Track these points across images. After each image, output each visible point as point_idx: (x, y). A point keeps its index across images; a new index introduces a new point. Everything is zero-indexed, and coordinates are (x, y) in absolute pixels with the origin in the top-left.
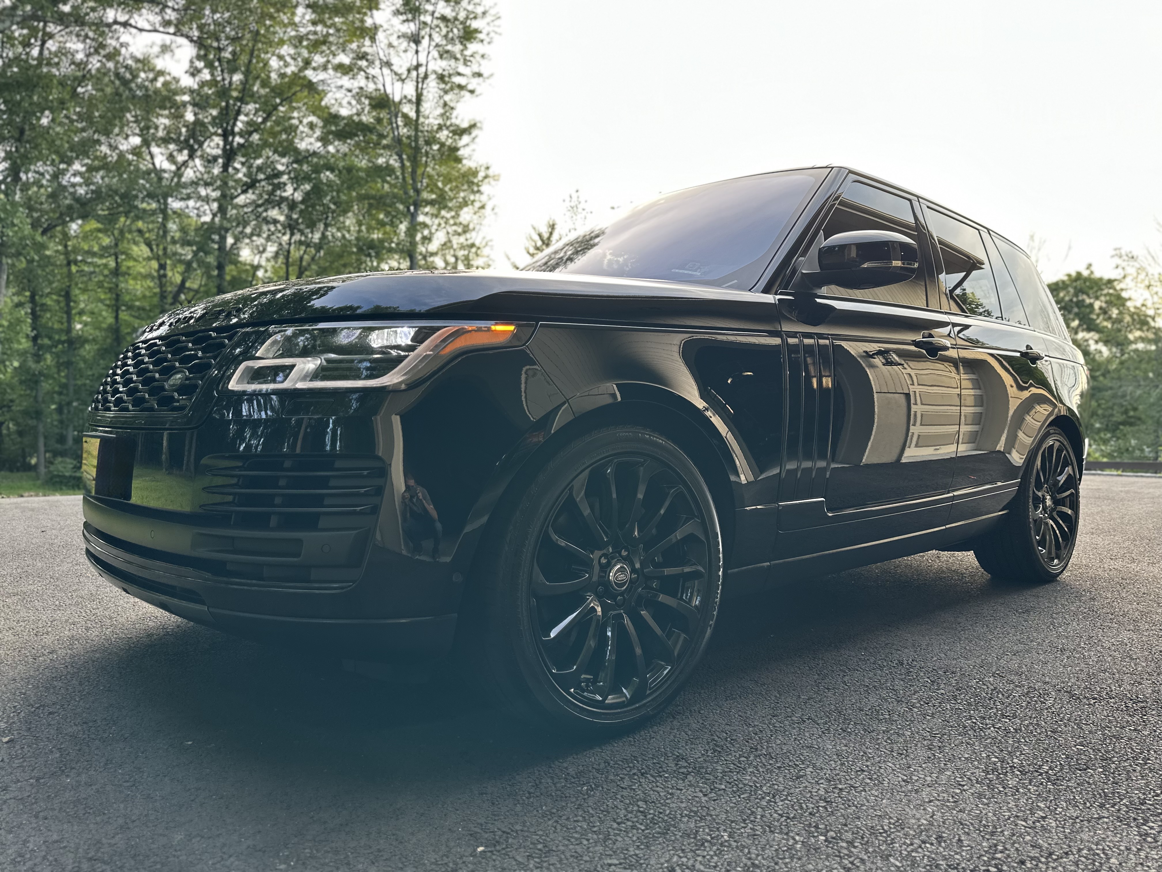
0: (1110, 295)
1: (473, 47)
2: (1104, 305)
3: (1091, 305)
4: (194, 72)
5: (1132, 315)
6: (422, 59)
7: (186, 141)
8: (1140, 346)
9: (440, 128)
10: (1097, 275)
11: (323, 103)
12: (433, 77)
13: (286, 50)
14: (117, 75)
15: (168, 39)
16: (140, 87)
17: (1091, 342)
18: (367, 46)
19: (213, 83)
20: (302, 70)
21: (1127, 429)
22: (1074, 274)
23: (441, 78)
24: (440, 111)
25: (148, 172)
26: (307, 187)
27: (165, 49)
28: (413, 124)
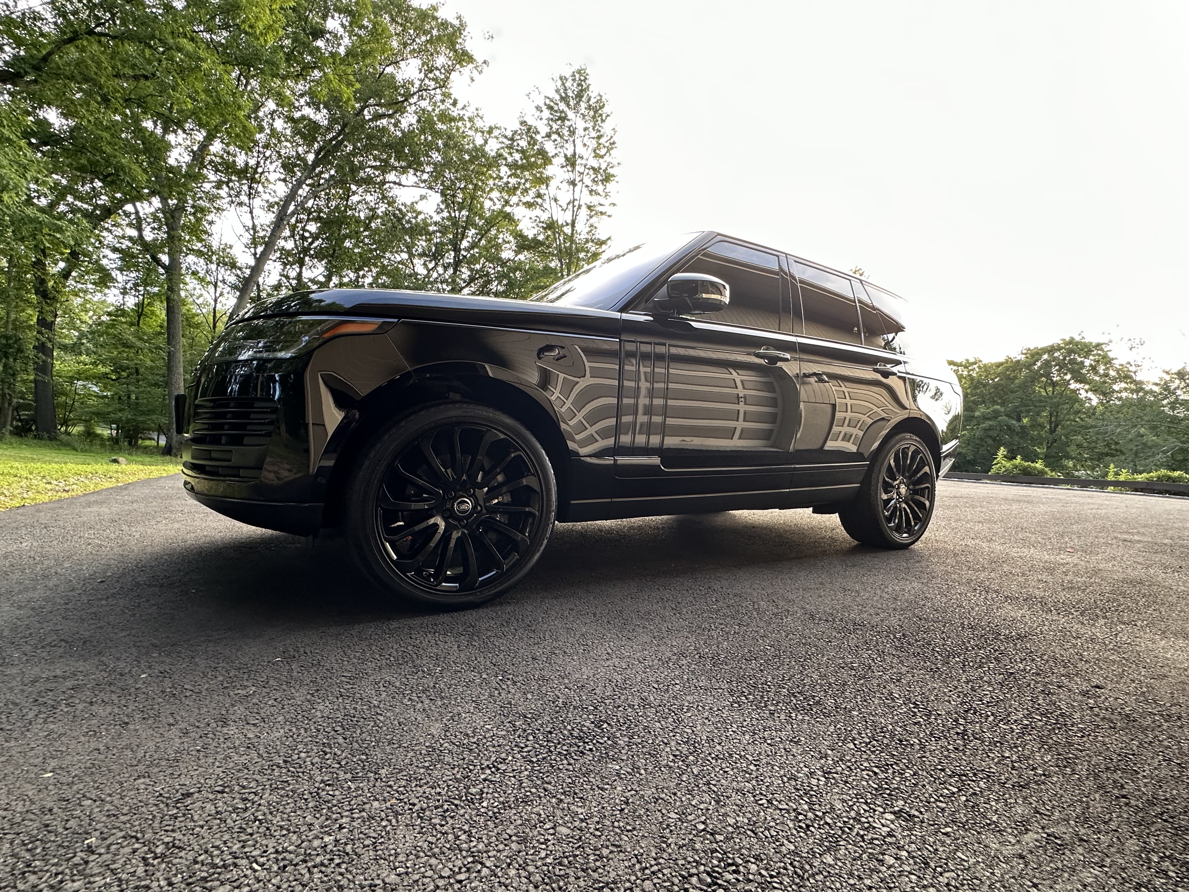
0: (1099, 355)
1: (610, 186)
2: (1093, 363)
3: (1082, 363)
4: (439, 211)
5: (1118, 371)
6: (577, 196)
7: (434, 255)
8: (1124, 395)
9: (587, 241)
10: (1087, 340)
11: (518, 228)
12: (584, 208)
13: (495, 194)
14: (394, 215)
15: (424, 191)
16: (409, 222)
17: (1082, 392)
18: (543, 190)
19: (450, 218)
20: (503, 206)
21: (1108, 458)
22: (1068, 339)
23: (589, 207)
24: (588, 229)
25: (410, 276)
26: (505, 282)
27: (423, 197)
28: (571, 238)
